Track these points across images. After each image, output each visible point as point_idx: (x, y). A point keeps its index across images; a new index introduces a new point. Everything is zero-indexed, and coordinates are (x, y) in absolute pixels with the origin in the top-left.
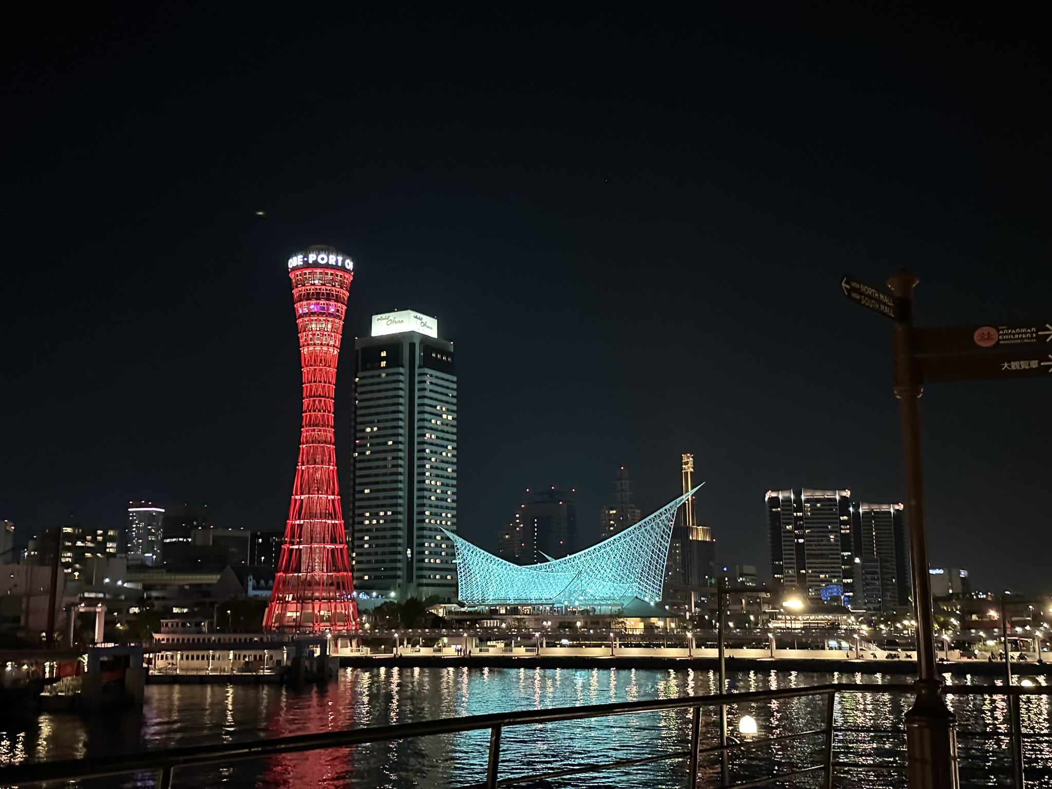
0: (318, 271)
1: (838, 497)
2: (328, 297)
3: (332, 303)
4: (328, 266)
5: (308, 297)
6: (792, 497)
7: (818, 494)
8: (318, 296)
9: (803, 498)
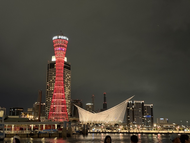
0: (61, 40)
1: (141, 103)
2: (63, 46)
3: (64, 48)
4: (63, 39)
5: (58, 46)
6: (132, 102)
7: (137, 102)
8: (61, 46)
9: (134, 102)
